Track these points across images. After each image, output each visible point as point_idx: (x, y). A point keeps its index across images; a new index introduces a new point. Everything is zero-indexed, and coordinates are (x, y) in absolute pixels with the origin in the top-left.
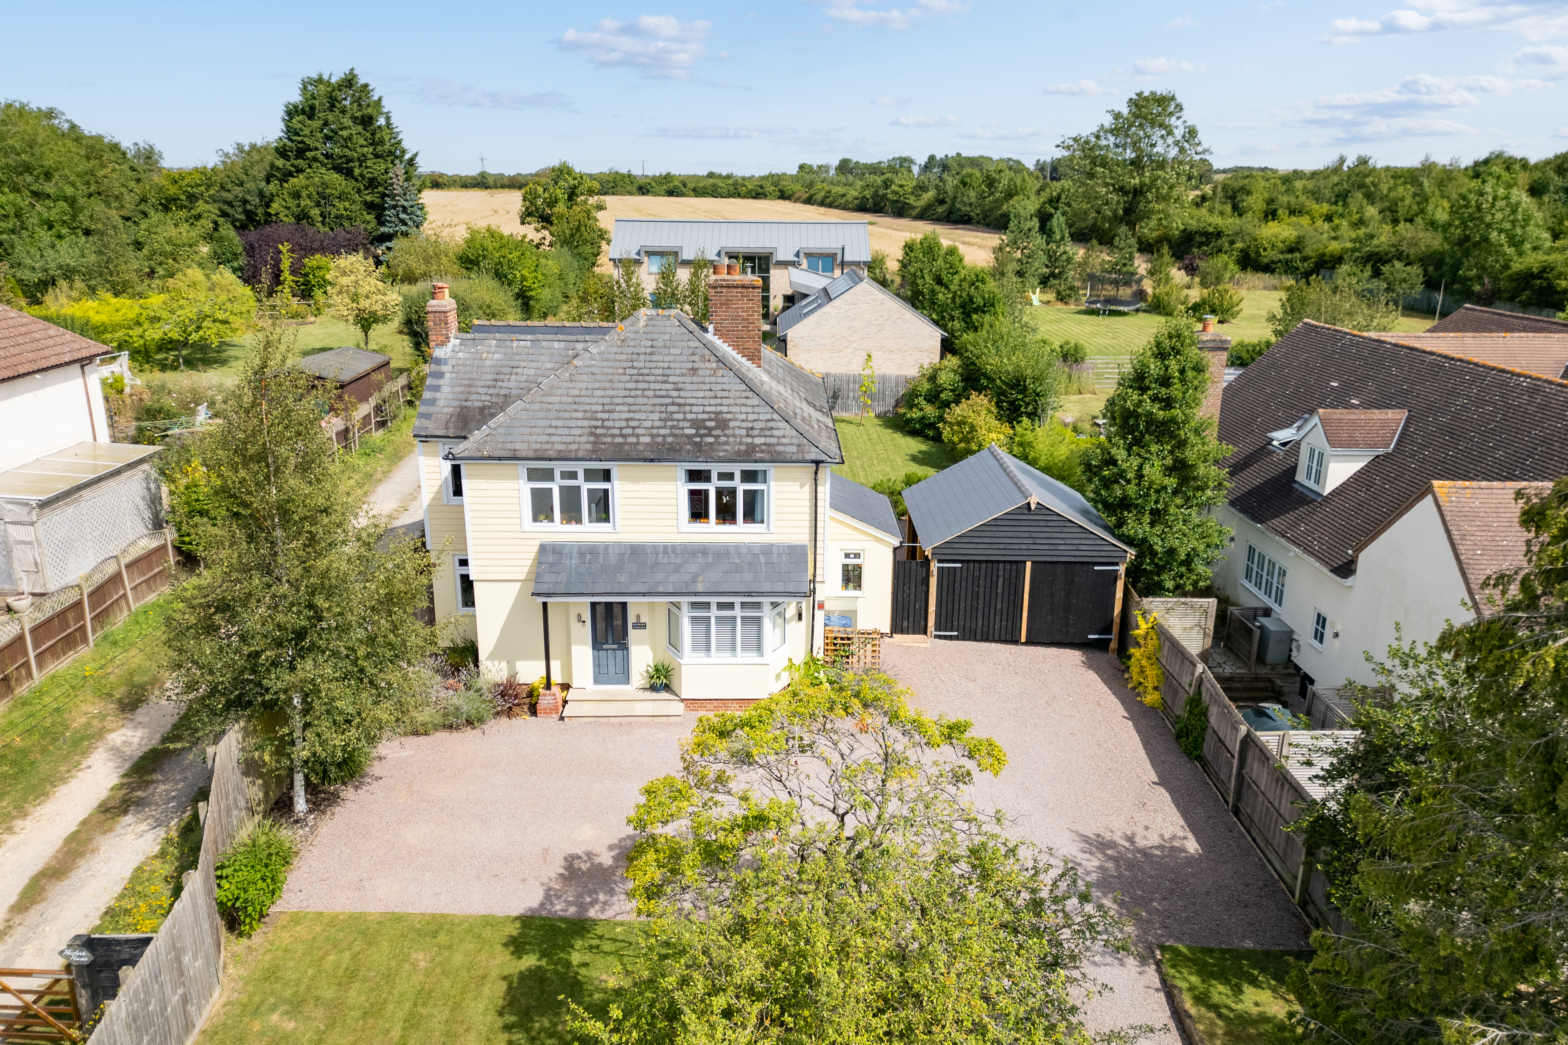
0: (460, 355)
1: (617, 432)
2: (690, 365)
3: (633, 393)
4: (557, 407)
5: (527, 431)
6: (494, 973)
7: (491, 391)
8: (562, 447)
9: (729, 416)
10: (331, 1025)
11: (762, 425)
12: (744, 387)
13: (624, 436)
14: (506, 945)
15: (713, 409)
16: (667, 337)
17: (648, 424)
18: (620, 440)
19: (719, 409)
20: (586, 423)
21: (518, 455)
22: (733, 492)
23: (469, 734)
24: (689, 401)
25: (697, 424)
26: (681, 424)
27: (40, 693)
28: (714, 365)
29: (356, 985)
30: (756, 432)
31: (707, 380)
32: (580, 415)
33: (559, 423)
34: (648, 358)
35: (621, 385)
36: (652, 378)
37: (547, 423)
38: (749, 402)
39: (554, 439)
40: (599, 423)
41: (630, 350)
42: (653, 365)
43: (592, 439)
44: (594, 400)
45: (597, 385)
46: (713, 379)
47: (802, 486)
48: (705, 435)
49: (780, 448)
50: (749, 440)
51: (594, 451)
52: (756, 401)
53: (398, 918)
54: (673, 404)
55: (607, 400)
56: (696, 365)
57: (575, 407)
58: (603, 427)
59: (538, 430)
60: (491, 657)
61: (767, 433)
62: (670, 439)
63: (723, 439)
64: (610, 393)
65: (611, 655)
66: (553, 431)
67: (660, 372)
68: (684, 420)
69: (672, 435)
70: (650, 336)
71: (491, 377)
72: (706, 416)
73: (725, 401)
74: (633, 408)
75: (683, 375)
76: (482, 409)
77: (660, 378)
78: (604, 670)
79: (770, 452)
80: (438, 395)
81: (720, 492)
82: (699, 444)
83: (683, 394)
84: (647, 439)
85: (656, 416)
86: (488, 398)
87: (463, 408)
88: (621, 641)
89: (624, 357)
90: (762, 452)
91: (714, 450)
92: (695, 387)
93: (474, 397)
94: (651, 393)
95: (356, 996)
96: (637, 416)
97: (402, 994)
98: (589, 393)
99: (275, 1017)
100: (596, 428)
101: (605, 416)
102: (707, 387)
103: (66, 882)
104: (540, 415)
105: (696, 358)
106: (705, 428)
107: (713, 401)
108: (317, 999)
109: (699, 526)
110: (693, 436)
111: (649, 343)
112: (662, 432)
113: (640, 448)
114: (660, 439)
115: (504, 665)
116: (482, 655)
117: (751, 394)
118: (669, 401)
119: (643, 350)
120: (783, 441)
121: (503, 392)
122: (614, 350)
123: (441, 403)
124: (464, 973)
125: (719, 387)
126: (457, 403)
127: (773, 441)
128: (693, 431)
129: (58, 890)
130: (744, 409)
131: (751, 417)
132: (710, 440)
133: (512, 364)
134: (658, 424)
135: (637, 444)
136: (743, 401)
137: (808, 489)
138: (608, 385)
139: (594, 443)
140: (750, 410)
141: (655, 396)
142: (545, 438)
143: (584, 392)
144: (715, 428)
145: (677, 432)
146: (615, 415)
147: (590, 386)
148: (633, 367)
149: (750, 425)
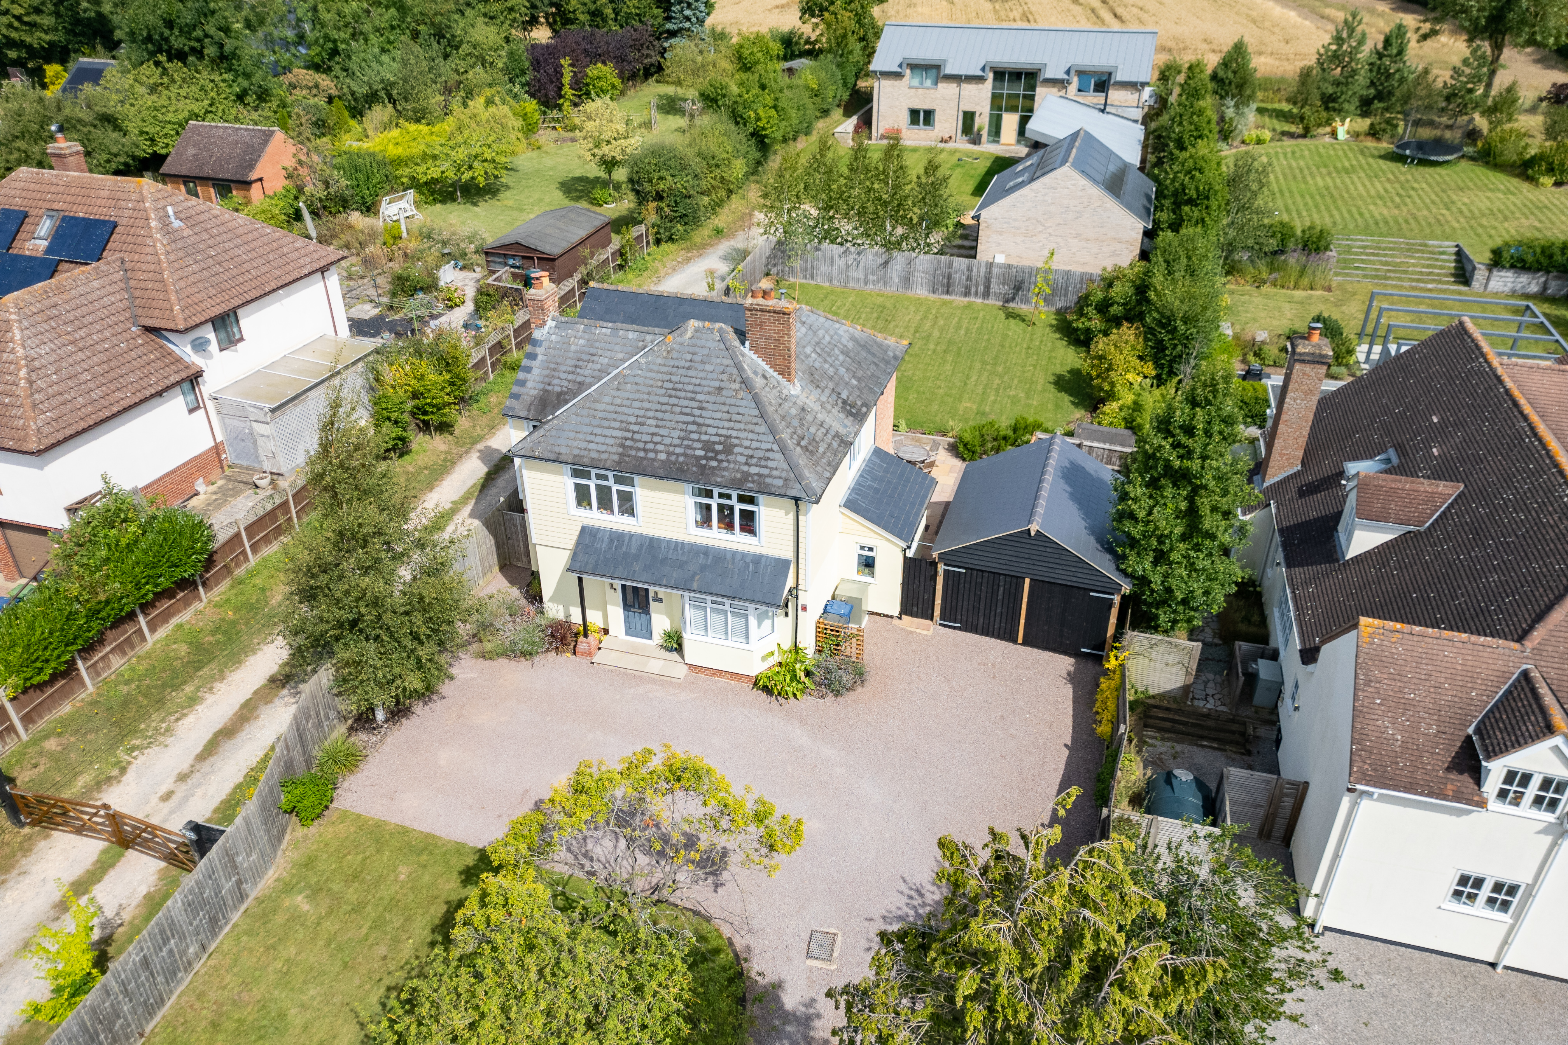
0: (553, 337)
1: (641, 445)
2: (717, 384)
3: (664, 408)
4: (601, 414)
5: (572, 435)
6: (444, 897)
7: (571, 377)
8: (594, 455)
9: (736, 441)
10: (330, 913)
11: (760, 454)
12: (756, 412)
13: (645, 450)
14: (461, 873)
15: (724, 432)
16: (706, 352)
17: (667, 441)
18: (641, 454)
19: (730, 432)
20: (619, 434)
21: (561, 458)
22: (731, 508)
23: (524, 663)
24: (708, 422)
25: (708, 446)
26: (695, 445)
27: (252, 574)
28: (737, 386)
29: (356, 885)
30: (754, 461)
31: (728, 401)
32: (617, 425)
33: (598, 431)
34: (684, 372)
35: (656, 399)
36: (682, 394)
37: (589, 429)
38: (757, 429)
39: (592, 446)
40: (629, 435)
41: (672, 363)
42: (687, 380)
43: (620, 450)
44: (631, 411)
45: (637, 396)
46: (733, 401)
47: (787, 514)
48: (712, 459)
49: (769, 480)
50: (745, 468)
51: (619, 463)
52: (762, 429)
53: (404, 831)
54: (694, 423)
55: (641, 413)
56: (723, 385)
57: (615, 416)
58: (632, 439)
59: (581, 436)
60: (551, 600)
61: (763, 463)
62: (681, 459)
63: (725, 464)
64: (646, 405)
65: (637, 617)
66: (591, 438)
67: (690, 388)
68: (699, 440)
69: (685, 455)
70: (692, 349)
71: (573, 362)
72: (716, 439)
73: (737, 426)
74: (661, 423)
75: (709, 393)
76: (560, 394)
77: (690, 395)
78: (632, 626)
79: (759, 483)
80: (529, 376)
81: (721, 507)
82: (703, 467)
83: (704, 413)
84: (662, 456)
85: (676, 434)
86: (566, 383)
87: (545, 391)
88: (645, 608)
89: (665, 369)
90: (753, 482)
91: (714, 474)
92: (716, 407)
93: (556, 381)
94: (678, 409)
95: (352, 894)
96: (662, 431)
97: (381, 899)
98: (628, 403)
99: (300, 898)
100: (626, 439)
101: (636, 428)
102: (726, 408)
103: (233, 742)
104: (587, 420)
105: (724, 377)
106: (714, 451)
107: (727, 424)
108: (329, 890)
109: (704, 532)
110: (701, 458)
111: (689, 357)
112: (678, 450)
113: (656, 464)
114: (673, 458)
115: (561, 607)
116: (545, 598)
117: (760, 421)
118: (691, 419)
119: (681, 363)
120: (775, 473)
121: (580, 379)
122: (659, 361)
123: (530, 384)
124: (424, 891)
125: (736, 410)
126: (541, 386)
127: (765, 471)
128: (702, 453)
129: (228, 746)
130: (751, 436)
131: (755, 445)
132: (714, 464)
133: (592, 351)
134: (677, 442)
135: (654, 460)
136: (751, 427)
137: (791, 516)
138: (646, 397)
139: (621, 455)
140: (755, 437)
141: (682, 413)
142: (584, 445)
143: (626, 402)
144: (721, 452)
145: (689, 452)
146: (644, 429)
147: (631, 396)
148: (670, 381)
149: (750, 452)
